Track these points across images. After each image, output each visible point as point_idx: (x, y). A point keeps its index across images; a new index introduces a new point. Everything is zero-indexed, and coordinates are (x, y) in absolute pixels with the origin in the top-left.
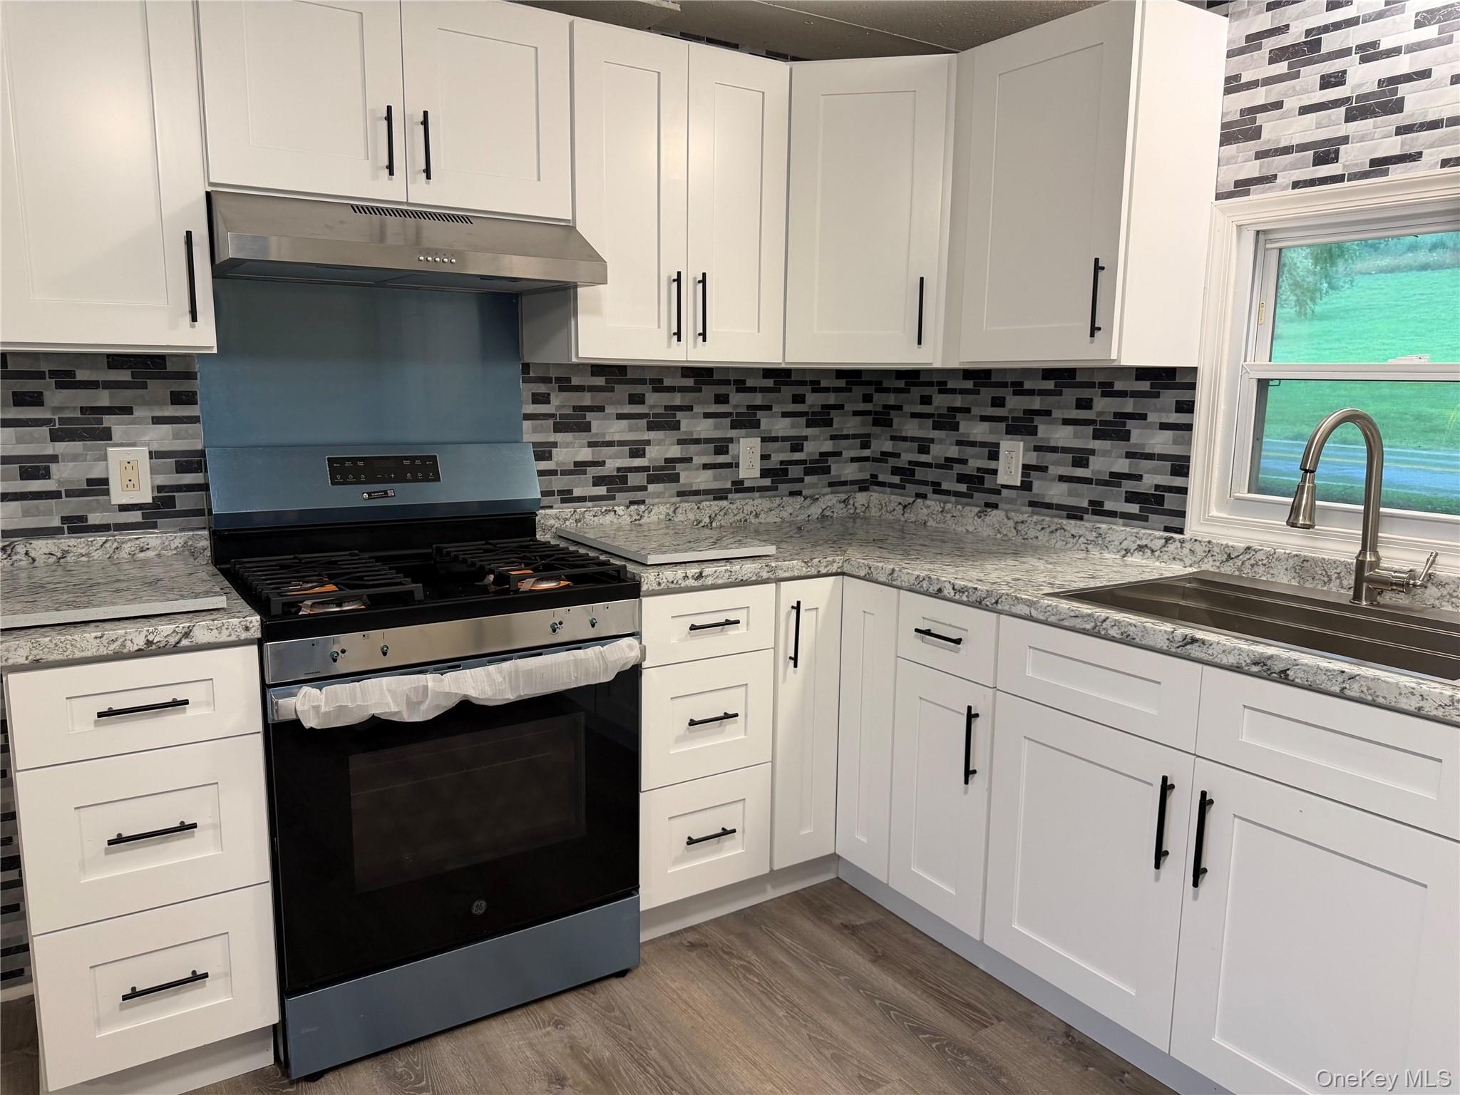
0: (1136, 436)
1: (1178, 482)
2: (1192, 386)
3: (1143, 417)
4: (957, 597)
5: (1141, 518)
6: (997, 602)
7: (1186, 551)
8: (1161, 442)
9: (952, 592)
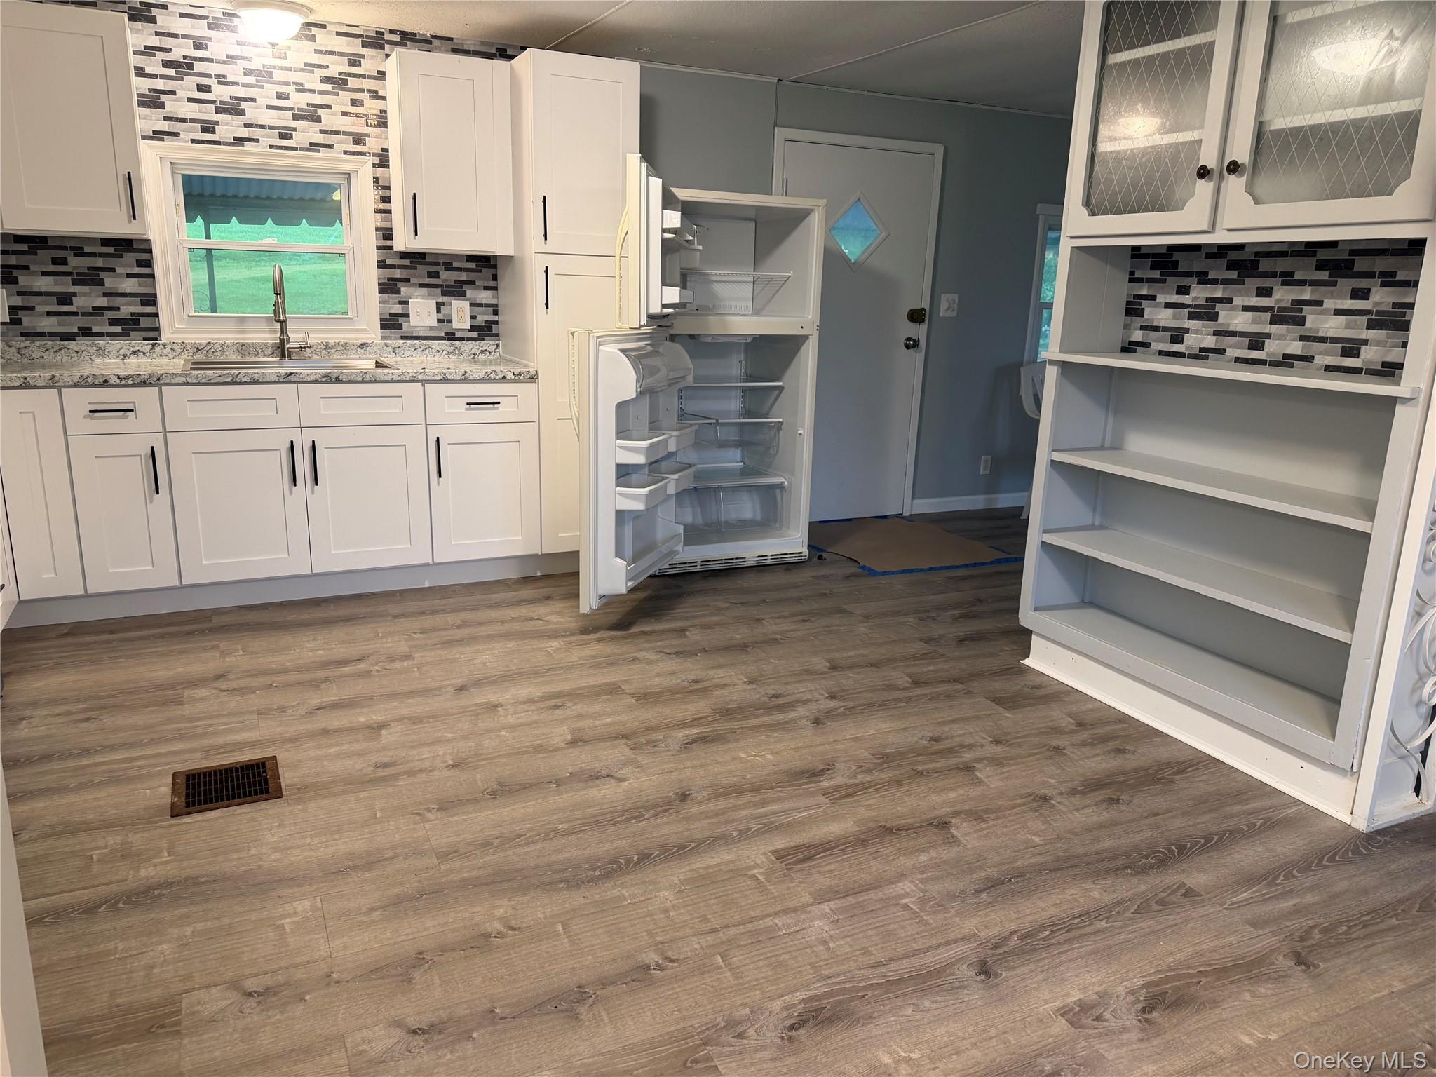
0: (109, 282)
1: (149, 309)
2: (150, 251)
3: (113, 270)
4: (123, 382)
5: (125, 335)
6: (159, 380)
7: (168, 350)
8: (130, 286)
9: (118, 381)
